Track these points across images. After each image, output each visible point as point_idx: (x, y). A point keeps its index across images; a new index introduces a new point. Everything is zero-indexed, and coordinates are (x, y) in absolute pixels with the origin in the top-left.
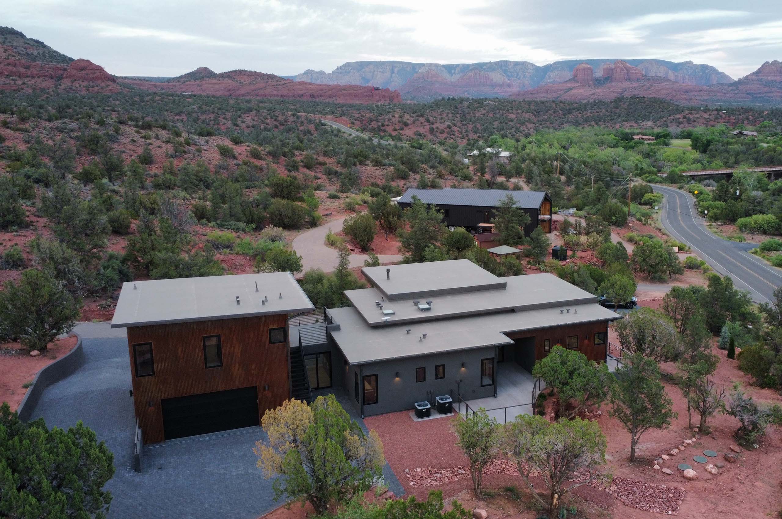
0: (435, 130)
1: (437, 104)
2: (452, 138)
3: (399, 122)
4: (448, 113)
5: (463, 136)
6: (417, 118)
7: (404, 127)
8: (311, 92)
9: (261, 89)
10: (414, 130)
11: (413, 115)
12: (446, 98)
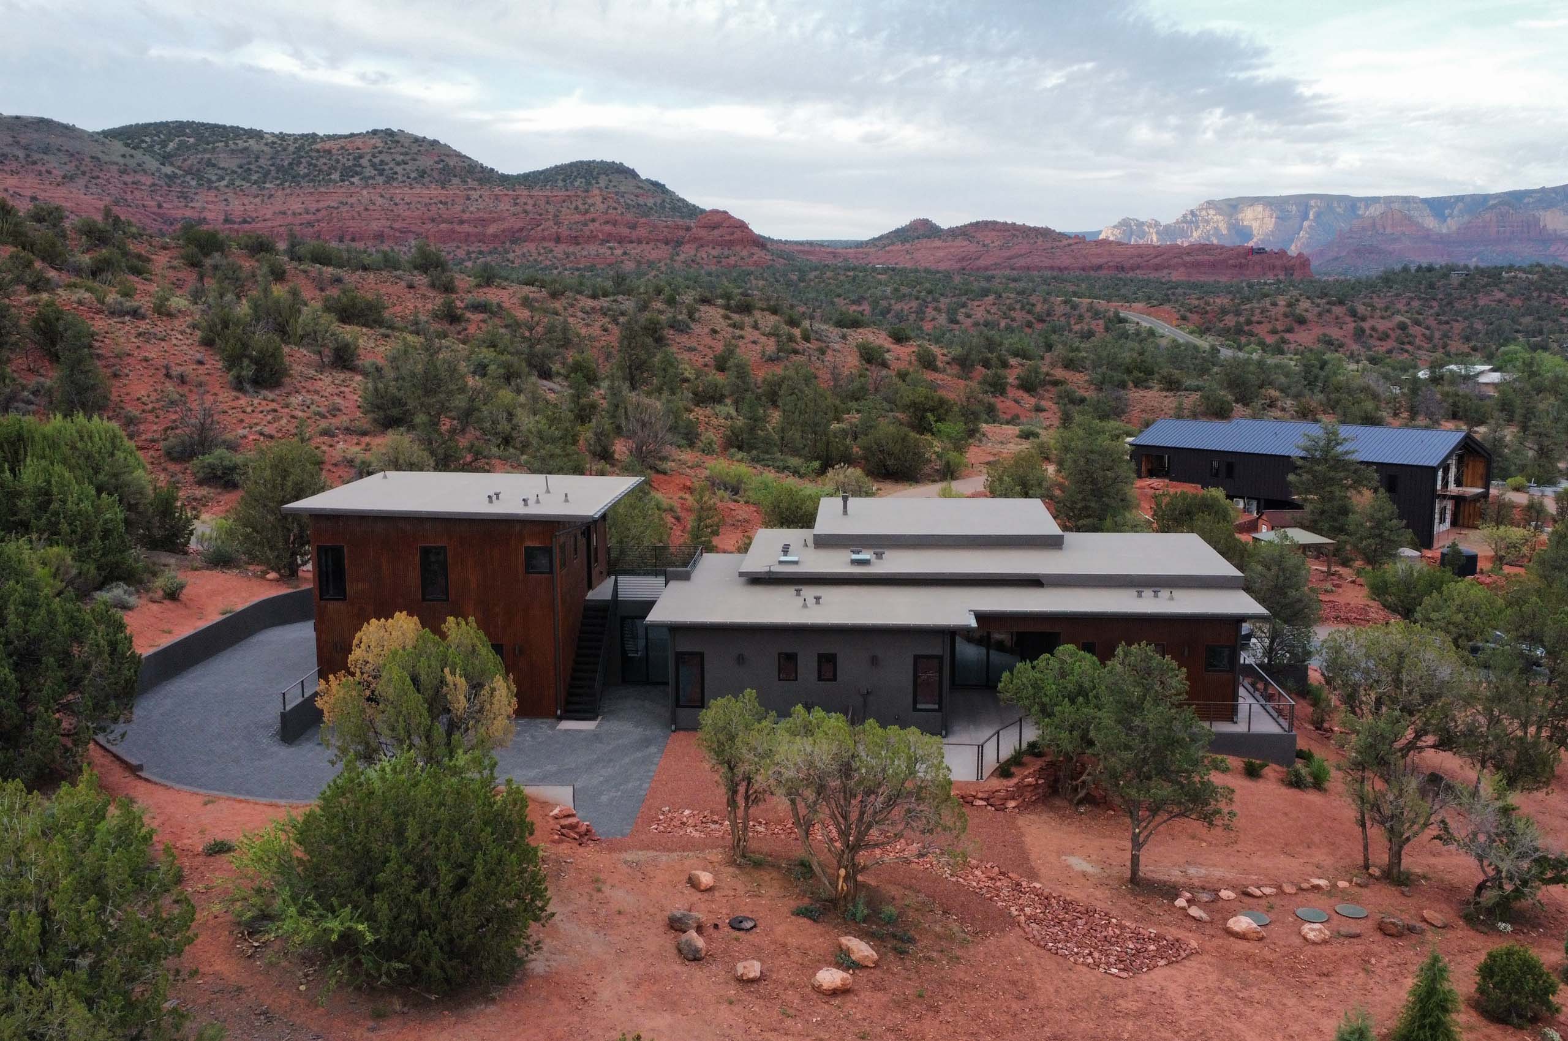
0: (1368, 332)
1: (1387, 280)
2: (1407, 351)
3: (1286, 315)
4: (1411, 298)
5: (1435, 346)
6: (1328, 307)
7: (1296, 326)
8: (1119, 260)
9: (1021, 255)
10: (1318, 331)
11: (1318, 301)
12: (1413, 269)
